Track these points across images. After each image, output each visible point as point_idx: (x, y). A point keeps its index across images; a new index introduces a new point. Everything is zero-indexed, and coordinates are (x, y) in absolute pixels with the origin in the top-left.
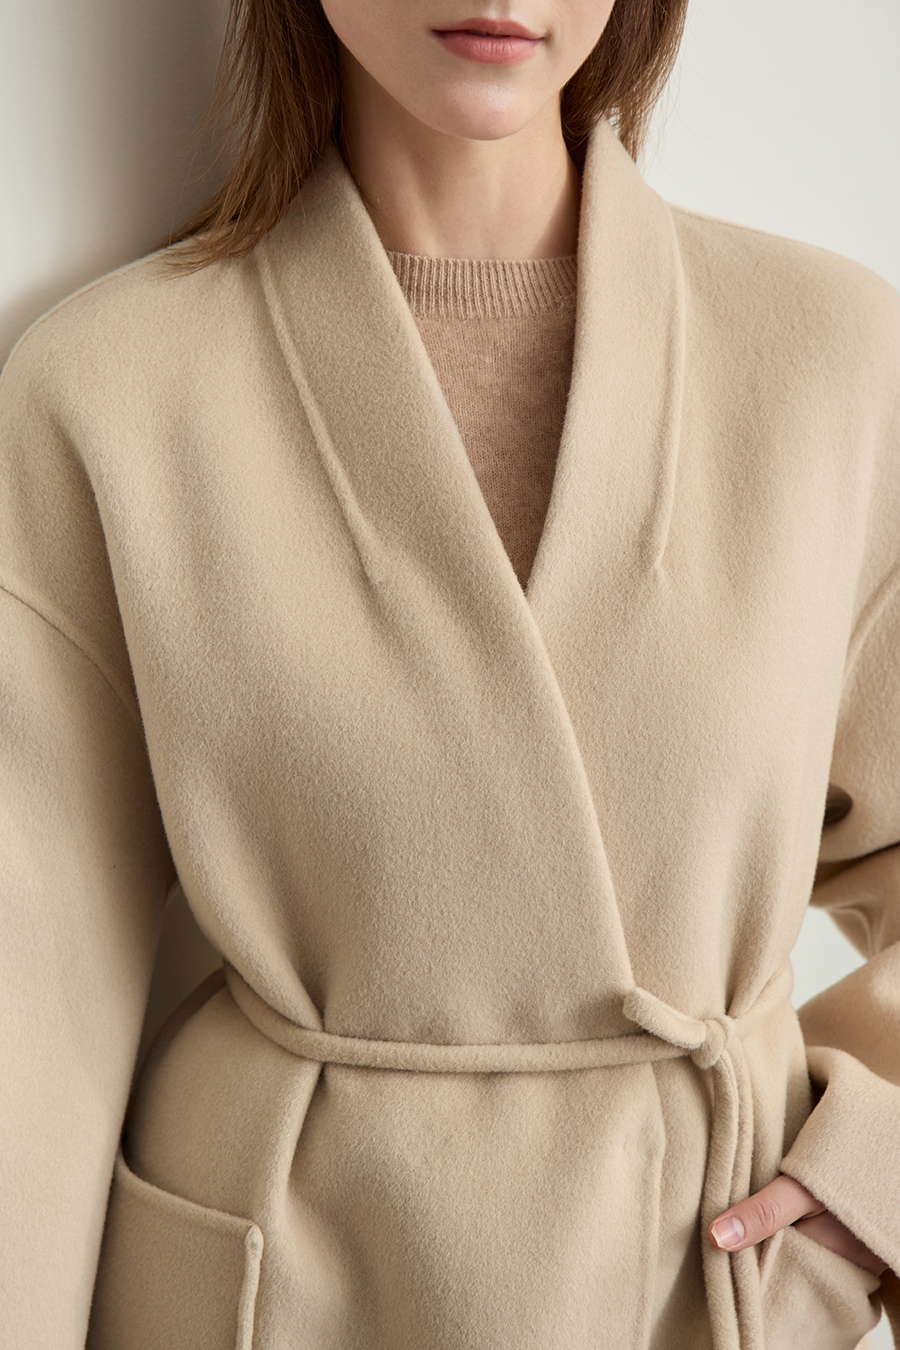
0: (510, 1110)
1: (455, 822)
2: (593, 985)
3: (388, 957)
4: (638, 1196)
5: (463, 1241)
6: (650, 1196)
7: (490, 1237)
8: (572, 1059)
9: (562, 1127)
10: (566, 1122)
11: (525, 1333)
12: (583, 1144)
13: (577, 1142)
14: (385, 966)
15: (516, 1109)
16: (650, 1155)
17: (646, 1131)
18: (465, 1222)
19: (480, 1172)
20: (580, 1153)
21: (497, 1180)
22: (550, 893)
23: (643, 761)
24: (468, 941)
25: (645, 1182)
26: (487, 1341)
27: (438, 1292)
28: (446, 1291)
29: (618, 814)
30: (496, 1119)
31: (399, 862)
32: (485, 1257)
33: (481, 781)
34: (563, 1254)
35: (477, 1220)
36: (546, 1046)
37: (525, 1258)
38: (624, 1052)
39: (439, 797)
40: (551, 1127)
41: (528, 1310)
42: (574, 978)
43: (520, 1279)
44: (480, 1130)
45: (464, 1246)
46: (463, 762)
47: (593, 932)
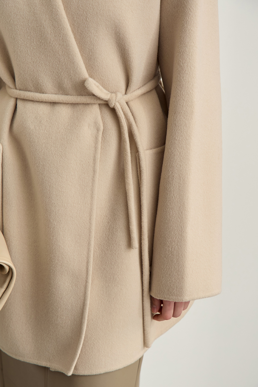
0: (57, 114)
1: (34, 30)
2: (76, 79)
3: (23, 67)
4: (94, 142)
5: (43, 151)
6: (97, 142)
7: (50, 150)
8: (73, 100)
9: (71, 120)
10: (72, 118)
11: (59, 177)
12: (75, 125)
13: (74, 124)
14: (23, 70)
15: (59, 114)
16: (98, 130)
17: (96, 123)
18: (43, 146)
19: (48, 131)
20: (74, 128)
21: (52, 134)
22: (60, 51)
23: (82, 16)
24: (42, 63)
25: (96, 138)
26: (49, 179)
27: (38, 164)
28: (39, 164)
29: (78, 30)
30: (53, 116)
31: (22, 41)
32: (48, 155)
33: (39, 19)
34: (69, 156)
35: (47, 145)
36: (68, 96)
37: (59, 156)
38: (88, 100)
39: (30, 23)
40: (68, 120)
41: (59, 171)
42: (71, 76)
43: (57, 162)
44: (49, 119)
45: (43, 152)
46: (35, 13)
47: (73, 63)
